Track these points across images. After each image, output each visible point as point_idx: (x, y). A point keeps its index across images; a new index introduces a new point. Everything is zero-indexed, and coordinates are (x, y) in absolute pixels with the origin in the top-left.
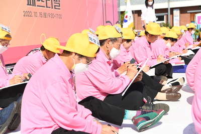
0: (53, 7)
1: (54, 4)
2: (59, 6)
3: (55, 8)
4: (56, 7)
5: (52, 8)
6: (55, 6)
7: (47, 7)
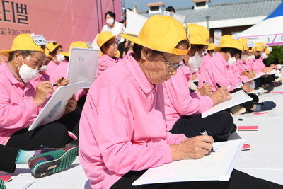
0: (16, 20)
1: (16, 17)
2: (26, 19)
3: (19, 22)
4: (21, 21)
5: (14, 21)
6: (19, 19)
7: (5, 20)
